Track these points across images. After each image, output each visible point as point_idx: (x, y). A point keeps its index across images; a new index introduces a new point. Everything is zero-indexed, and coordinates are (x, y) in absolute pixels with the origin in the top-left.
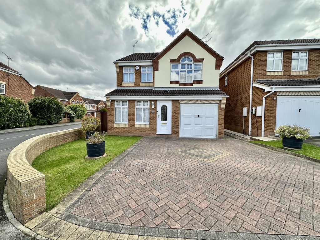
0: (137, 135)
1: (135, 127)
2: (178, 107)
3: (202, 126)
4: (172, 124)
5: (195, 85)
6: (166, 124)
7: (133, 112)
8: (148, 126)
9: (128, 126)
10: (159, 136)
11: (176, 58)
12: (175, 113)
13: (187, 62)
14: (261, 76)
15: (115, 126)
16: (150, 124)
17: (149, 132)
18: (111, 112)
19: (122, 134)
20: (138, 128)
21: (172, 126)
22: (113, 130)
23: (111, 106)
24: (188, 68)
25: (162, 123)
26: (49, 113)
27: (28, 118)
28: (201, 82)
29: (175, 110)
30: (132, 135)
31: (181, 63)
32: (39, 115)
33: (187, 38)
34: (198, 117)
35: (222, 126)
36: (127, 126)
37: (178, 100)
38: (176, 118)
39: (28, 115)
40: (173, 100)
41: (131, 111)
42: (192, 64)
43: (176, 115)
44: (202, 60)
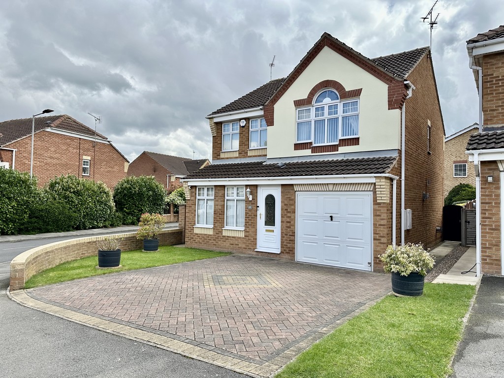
0: (226, 250)
1: (223, 235)
2: (293, 197)
3: (339, 241)
4: (282, 233)
5: (342, 149)
6: (273, 231)
7: (220, 207)
8: (242, 235)
9: (213, 232)
10: (260, 254)
11: (304, 96)
12: (287, 210)
13: (327, 101)
14: (495, 117)
15: (196, 231)
16: (245, 231)
17: (244, 246)
18: (191, 207)
19: (205, 247)
20: (228, 237)
21: (282, 237)
22: (193, 238)
23: (191, 196)
24: (330, 114)
25: (267, 231)
26: (141, 205)
27: (109, 213)
28: (356, 141)
29: (287, 205)
30: (218, 250)
31: (316, 104)
32: (126, 208)
33: (327, 51)
34: (332, 220)
35: (381, 243)
36: (211, 232)
37: (292, 185)
38: (288, 220)
39: (110, 208)
40: (283, 185)
41: (217, 205)
42: (339, 103)
43: (289, 215)
44: (357, 93)
